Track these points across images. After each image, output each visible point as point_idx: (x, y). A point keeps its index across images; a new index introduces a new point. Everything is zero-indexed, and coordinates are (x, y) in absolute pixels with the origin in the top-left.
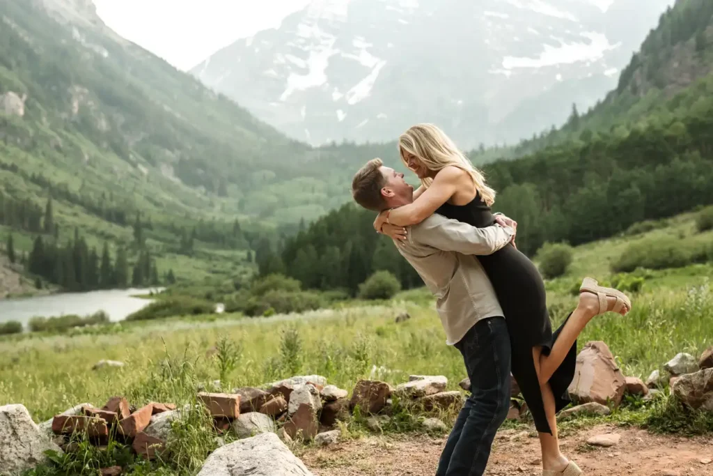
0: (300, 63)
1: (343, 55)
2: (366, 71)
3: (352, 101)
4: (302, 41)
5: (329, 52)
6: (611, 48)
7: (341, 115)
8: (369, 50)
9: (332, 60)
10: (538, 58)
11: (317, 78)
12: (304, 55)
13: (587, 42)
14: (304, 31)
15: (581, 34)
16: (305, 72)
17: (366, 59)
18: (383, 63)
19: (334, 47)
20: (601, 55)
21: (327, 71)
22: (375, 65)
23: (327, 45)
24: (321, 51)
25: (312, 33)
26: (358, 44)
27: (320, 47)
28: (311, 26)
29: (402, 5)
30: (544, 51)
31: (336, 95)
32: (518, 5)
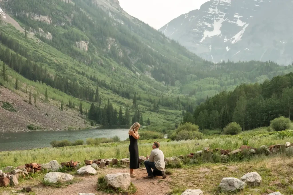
0: (209, 25)
1: (229, 21)
2: (240, 28)
3: (233, 42)
4: (210, 15)
5: (222, 20)
7: (227, 49)
8: (241, 19)
9: (223, 23)
11: (217, 32)
12: (211, 22)
14: (211, 10)
16: (211, 29)
17: (240, 23)
18: (247, 25)
19: (224, 18)
21: (221, 29)
22: (244, 26)
23: (221, 17)
24: (219, 20)
25: (215, 12)
26: (236, 16)
27: (218, 18)
28: (214, 8)
31: (226, 40)
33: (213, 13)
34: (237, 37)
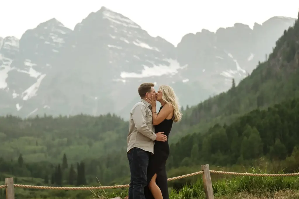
1: (19, 70)
2: (34, 80)
3: (25, 98)
5: (8, 69)
6: (182, 68)
7: (18, 107)
8: (34, 68)
9: (9, 73)
10: (140, 73)
13: (168, 64)
15: (164, 60)
17: (33, 73)
18: (43, 76)
19: (11, 66)
20: (177, 72)
21: (7, 80)
22: (39, 77)
23: (7, 65)
24: (3, 68)
26: (27, 64)
27: (3, 66)
29: (54, 41)
30: (144, 69)
31: (15, 95)
32: (127, 41)
34: (31, 91)
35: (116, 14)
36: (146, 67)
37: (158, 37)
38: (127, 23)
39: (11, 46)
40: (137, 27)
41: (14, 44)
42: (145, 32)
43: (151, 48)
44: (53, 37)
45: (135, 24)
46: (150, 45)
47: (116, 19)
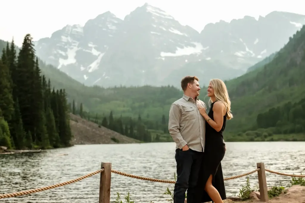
0: (63, 53)
1: (84, 50)
2: (96, 58)
3: (90, 71)
4: (63, 43)
5: (76, 49)
6: (205, 49)
7: (85, 77)
8: (95, 48)
9: (77, 52)
10: (175, 53)
11: (71, 60)
12: (65, 50)
13: (194, 46)
14: (64, 39)
15: (191, 43)
16: (66, 58)
17: (95, 52)
18: (102, 55)
19: (78, 47)
20: (201, 52)
21: (76, 57)
22: (99, 55)
23: (75, 46)
25: (68, 40)
26: (90, 45)
27: (72, 47)
28: (67, 37)
29: (110, 28)
30: (177, 50)
31: (82, 68)
32: (164, 29)
33: (66, 41)
34: (94, 66)
35: (156, 8)
36: (178, 48)
37: (187, 26)
38: (164, 15)
39: (77, 32)
40: (171, 18)
41: (79, 30)
42: (177, 22)
43: (181, 34)
44: (109, 26)
45: (170, 16)
46: (181, 32)
47: (156, 12)
